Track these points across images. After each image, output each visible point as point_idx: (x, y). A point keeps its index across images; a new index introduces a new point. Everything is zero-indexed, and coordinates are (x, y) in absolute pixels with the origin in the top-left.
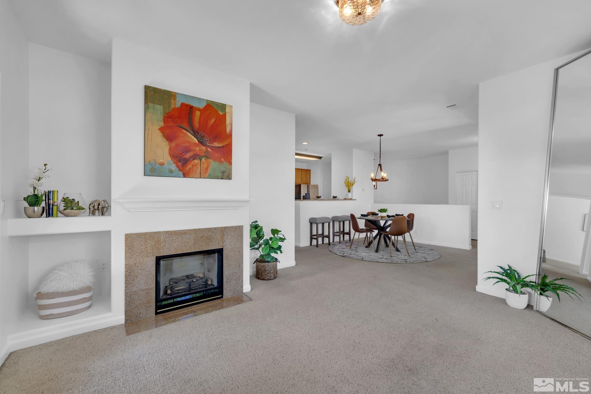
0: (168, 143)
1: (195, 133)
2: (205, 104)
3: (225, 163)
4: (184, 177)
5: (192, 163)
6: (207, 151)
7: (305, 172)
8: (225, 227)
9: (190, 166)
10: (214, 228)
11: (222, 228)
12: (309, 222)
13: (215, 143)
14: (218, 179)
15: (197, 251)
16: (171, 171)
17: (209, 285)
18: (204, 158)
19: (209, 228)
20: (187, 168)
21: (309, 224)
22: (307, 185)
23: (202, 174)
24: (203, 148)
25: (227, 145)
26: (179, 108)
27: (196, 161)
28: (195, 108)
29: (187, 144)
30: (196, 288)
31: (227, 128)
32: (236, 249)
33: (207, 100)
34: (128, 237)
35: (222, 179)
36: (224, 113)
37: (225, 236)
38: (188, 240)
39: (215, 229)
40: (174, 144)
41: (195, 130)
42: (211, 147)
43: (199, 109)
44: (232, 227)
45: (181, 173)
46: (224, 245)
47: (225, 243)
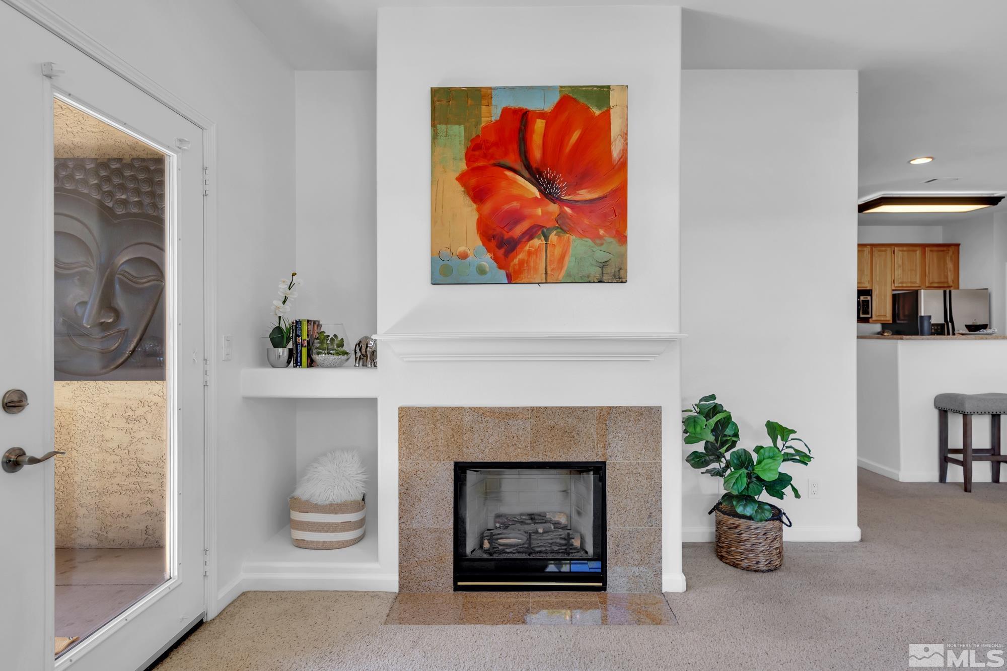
0: (475, 206)
1: (535, 175)
2: (555, 98)
3: (609, 239)
4: (510, 282)
5: (527, 248)
6: (562, 214)
7: (938, 251)
8: (611, 408)
9: (522, 256)
10: (581, 408)
11: (601, 409)
12: (936, 407)
13: (582, 192)
14: (590, 282)
15: (540, 460)
16: (482, 271)
17: (575, 548)
18: (555, 232)
19: (570, 408)
20: (516, 261)
21: (936, 413)
22: (941, 292)
23: (549, 272)
24: (554, 208)
25: (614, 192)
26: (497, 122)
27: (537, 242)
28: (534, 112)
29: (515, 204)
30: (543, 549)
31: (613, 148)
32: (640, 470)
33: (561, 87)
34: (406, 414)
35: (600, 282)
36: (605, 109)
37: (611, 430)
38: (520, 433)
39: (585, 409)
40: (488, 207)
41: (534, 165)
42: (572, 204)
43: (542, 115)
44: (629, 409)
45: (503, 273)
46: (609, 454)
47: (609, 450)
